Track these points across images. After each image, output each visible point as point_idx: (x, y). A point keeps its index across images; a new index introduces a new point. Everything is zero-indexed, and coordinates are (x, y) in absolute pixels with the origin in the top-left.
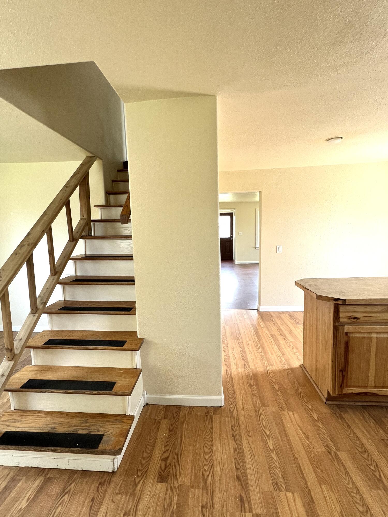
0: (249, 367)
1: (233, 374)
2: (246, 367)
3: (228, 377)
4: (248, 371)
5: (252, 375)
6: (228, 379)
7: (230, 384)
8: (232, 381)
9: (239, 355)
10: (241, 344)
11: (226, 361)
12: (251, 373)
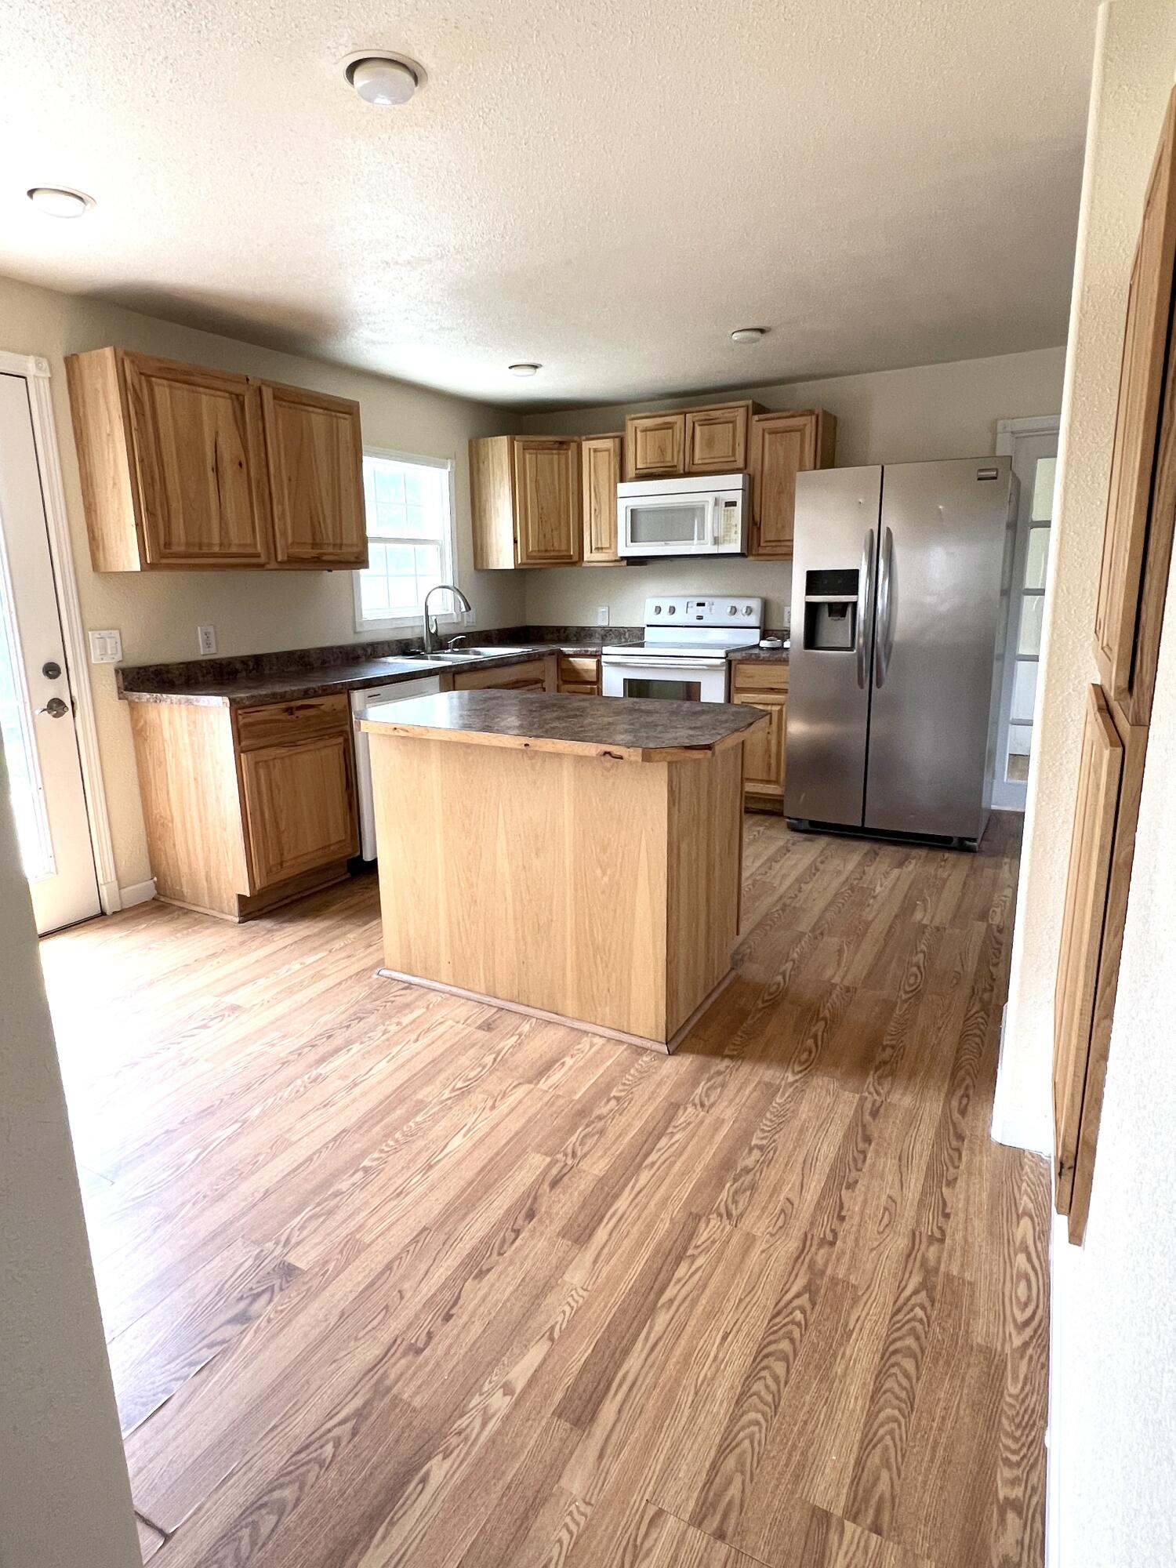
0: (863, 1100)
1: (943, 1095)
2: (873, 1105)
3: (967, 1088)
4: (879, 1088)
5: (872, 1072)
6: (968, 1081)
7: (969, 1067)
8: (953, 1075)
9: (874, 1165)
10: (818, 1233)
11: (955, 1155)
12: (870, 1079)
